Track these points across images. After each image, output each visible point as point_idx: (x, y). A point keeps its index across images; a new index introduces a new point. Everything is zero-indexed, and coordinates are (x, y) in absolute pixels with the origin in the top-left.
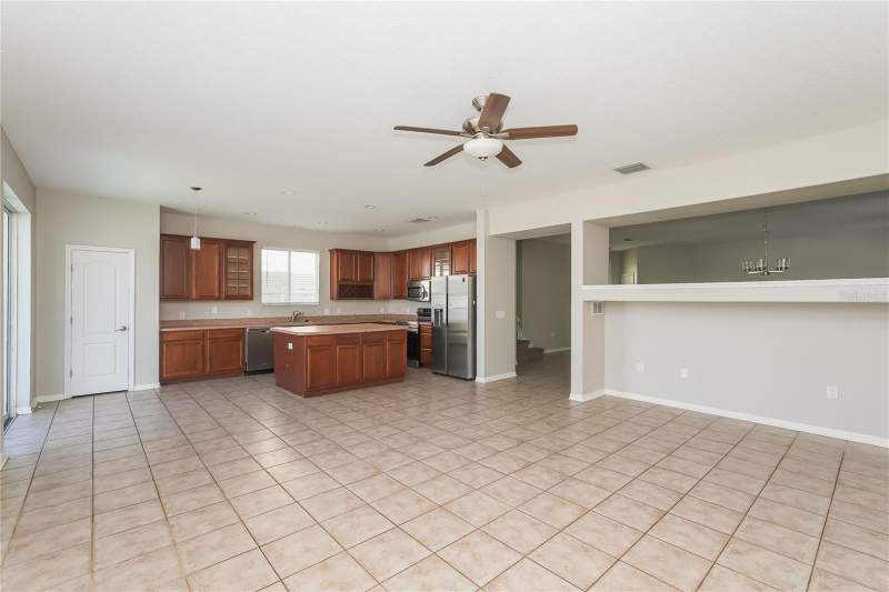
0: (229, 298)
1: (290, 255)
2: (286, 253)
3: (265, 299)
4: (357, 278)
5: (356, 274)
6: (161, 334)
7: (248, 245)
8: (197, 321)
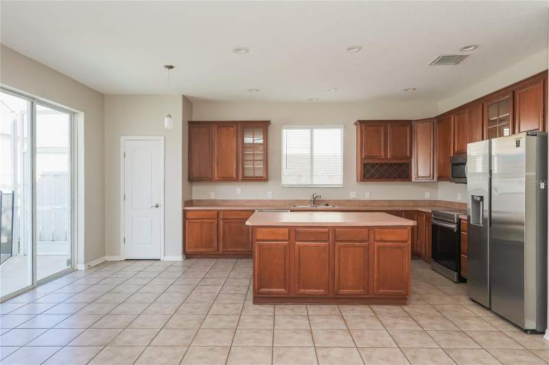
0: (247, 179)
1: (312, 132)
2: (308, 131)
3: (286, 181)
4: (387, 154)
5: (386, 151)
6: (185, 212)
7: (263, 126)
8: (225, 201)
